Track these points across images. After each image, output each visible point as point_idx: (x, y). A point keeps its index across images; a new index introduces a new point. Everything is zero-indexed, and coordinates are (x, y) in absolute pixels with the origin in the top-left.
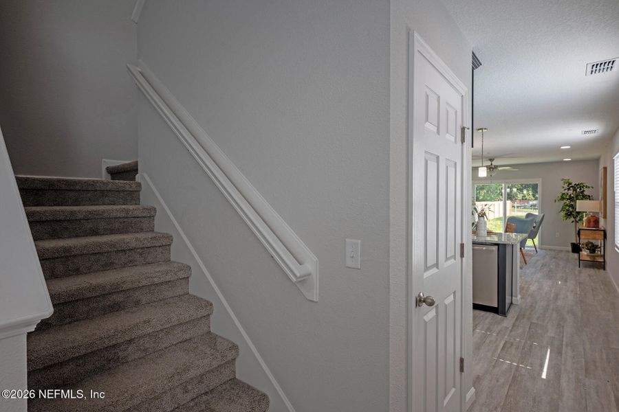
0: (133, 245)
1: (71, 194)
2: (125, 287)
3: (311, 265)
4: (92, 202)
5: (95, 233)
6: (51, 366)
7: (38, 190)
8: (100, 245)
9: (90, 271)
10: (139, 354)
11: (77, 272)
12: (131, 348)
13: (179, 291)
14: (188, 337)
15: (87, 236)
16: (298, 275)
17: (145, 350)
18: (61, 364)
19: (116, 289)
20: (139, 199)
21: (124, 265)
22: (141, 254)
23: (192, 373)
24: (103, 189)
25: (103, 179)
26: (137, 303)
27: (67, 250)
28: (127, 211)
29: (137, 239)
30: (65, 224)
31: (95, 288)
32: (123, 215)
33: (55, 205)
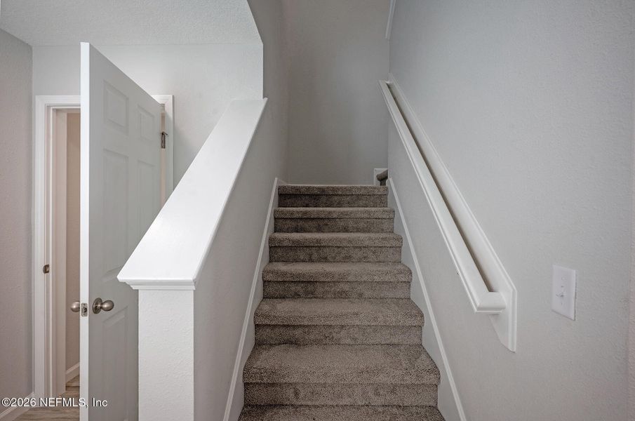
0: (367, 243)
1: (336, 198)
2: (350, 278)
3: (506, 296)
4: (350, 204)
5: (346, 230)
6: (288, 326)
7: (317, 195)
8: (341, 240)
9: (334, 261)
10: (348, 341)
11: (325, 260)
12: (343, 333)
13: (400, 294)
14: (396, 341)
15: (339, 232)
16: (478, 304)
17: (355, 339)
18: (295, 327)
19: (342, 279)
20: (387, 202)
21: (359, 261)
22: (373, 253)
23: (382, 378)
24: (357, 193)
25: (374, 185)
26: (361, 295)
27: (318, 241)
28: (369, 213)
29: (370, 239)
30: (326, 221)
31: (327, 274)
32: (366, 215)
33: (326, 207)
